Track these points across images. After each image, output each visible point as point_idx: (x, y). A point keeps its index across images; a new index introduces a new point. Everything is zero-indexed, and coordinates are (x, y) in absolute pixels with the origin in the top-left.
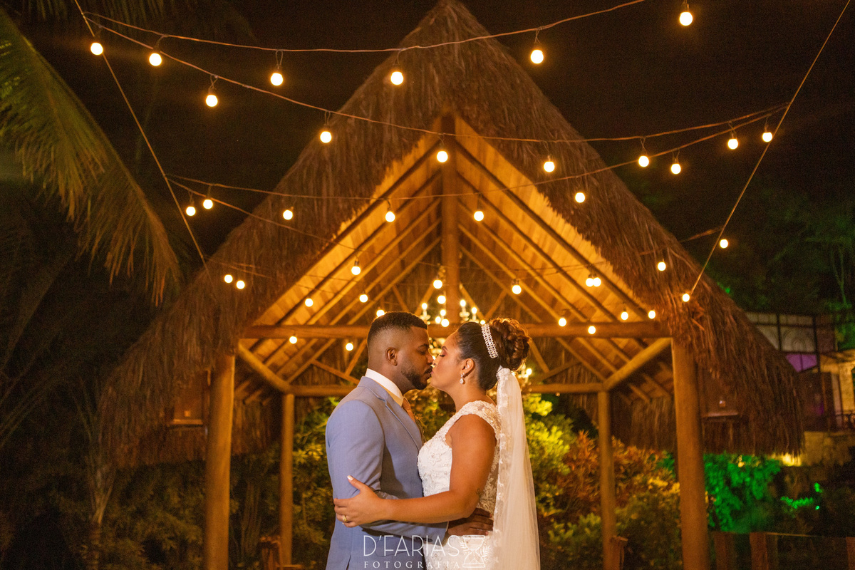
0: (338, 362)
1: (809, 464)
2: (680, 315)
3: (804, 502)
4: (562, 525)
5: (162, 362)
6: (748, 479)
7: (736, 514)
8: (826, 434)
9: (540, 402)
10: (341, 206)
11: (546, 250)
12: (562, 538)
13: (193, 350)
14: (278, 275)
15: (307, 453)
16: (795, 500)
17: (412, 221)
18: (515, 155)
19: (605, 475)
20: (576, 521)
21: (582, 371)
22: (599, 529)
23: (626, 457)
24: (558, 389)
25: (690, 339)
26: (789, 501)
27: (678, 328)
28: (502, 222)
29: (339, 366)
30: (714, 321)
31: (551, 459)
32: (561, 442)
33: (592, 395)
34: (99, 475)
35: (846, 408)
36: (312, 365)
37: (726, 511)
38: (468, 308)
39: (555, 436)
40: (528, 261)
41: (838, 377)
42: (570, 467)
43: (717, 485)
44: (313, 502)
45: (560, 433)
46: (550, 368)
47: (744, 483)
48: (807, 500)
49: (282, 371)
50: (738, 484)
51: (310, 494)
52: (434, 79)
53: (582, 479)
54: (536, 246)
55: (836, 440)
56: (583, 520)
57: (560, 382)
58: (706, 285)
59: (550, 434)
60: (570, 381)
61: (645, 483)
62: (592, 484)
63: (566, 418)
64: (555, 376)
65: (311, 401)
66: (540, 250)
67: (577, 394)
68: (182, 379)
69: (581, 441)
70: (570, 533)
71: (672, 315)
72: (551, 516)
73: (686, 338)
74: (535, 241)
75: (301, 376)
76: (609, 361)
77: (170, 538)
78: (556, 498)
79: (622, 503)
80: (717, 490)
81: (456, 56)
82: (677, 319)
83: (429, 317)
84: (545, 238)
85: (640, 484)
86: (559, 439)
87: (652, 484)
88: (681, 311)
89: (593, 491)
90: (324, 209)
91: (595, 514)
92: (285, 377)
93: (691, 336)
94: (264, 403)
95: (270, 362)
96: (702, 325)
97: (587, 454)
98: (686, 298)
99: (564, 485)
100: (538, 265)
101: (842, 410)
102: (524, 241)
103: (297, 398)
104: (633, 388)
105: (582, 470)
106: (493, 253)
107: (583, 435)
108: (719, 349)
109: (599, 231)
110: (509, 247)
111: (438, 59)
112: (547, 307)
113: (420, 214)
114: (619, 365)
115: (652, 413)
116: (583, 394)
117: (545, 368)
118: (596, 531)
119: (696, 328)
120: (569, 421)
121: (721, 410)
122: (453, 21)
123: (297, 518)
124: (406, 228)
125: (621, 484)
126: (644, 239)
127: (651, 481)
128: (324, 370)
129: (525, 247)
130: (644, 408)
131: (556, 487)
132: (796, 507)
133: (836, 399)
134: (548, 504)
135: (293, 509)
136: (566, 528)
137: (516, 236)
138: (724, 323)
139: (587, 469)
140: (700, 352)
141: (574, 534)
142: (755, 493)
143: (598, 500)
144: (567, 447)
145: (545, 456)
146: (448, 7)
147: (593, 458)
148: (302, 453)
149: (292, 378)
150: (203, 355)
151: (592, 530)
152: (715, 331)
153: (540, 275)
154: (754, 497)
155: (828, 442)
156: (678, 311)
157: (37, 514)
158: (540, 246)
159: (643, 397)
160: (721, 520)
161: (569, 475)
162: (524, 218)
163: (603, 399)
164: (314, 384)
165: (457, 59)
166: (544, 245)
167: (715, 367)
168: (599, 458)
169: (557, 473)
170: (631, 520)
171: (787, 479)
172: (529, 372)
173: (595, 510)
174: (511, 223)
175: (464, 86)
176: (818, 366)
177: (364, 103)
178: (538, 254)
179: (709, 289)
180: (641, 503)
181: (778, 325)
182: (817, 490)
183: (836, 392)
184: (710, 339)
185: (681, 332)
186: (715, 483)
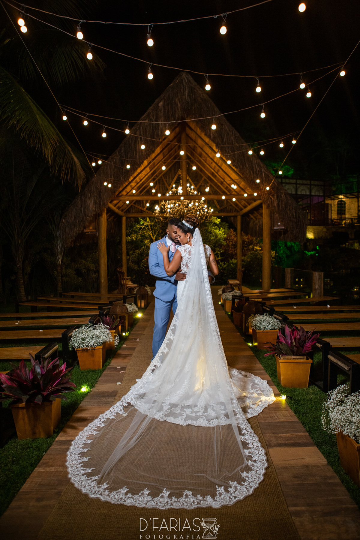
0: (142, 205)
1: (317, 238)
2: (265, 194)
3: (312, 253)
4: (223, 263)
5: (81, 211)
6: (293, 244)
7: (288, 257)
8: (324, 227)
9: (216, 219)
10: (144, 154)
11: (219, 165)
12: (223, 267)
13: (92, 206)
14: (121, 179)
15: (131, 238)
16: (309, 252)
17: (169, 152)
18: (208, 134)
19: (239, 245)
20: (228, 261)
21: (232, 208)
22: (236, 264)
23: (247, 238)
24: (223, 215)
25: (268, 202)
26: (307, 252)
27: (265, 198)
28: (203, 153)
29: (142, 206)
30: (277, 196)
31: (220, 239)
32: (223, 233)
33: (235, 217)
34: (59, 248)
35: (333, 217)
36: (132, 206)
37: (284, 256)
38: (190, 187)
39: (222, 231)
40: (213, 167)
41: (331, 205)
42: (227, 242)
43: (282, 246)
44: (133, 255)
45: (223, 230)
46: (220, 207)
47: (292, 246)
48: (313, 252)
49: (121, 209)
50: (290, 245)
51: (132, 252)
52: (178, 105)
53: (231, 246)
54: (216, 163)
55: (328, 229)
56: (231, 261)
57: (224, 212)
58: (275, 183)
59: (220, 230)
60: (228, 212)
61: (253, 249)
62: (234, 248)
63: (226, 223)
64: (222, 210)
65: (132, 219)
66: (217, 164)
67: (230, 217)
68: (89, 216)
69: (231, 232)
70: (226, 266)
71: (263, 194)
72: (220, 260)
73: (267, 202)
74: (216, 161)
75: (128, 209)
76: (241, 205)
77: (84, 268)
78: (221, 253)
79: (244, 255)
80: (282, 248)
81: (186, 96)
82: (265, 195)
83: (175, 190)
84: (219, 161)
85: (251, 249)
86: (223, 232)
87: (256, 249)
88: (266, 192)
89: (235, 251)
90: (138, 155)
91: (235, 259)
92: (122, 211)
93: (269, 201)
94: (115, 220)
95: (117, 206)
96: (273, 198)
97: (233, 237)
98: (268, 188)
99: (224, 248)
100: (216, 170)
101: (331, 218)
102: (211, 161)
103: (127, 218)
104: (250, 215)
105: (231, 243)
106: (200, 164)
107: (232, 230)
108: (278, 205)
109: (238, 163)
110: (206, 162)
111: (179, 97)
112: (219, 184)
113: (172, 149)
114: (245, 207)
115: (256, 224)
116: (232, 216)
117: (218, 207)
118: (235, 265)
119: (271, 198)
120: (227, 224)
121: (279, 226)
122: (185, 81)
123: (128, 260)
124: (167, 155)
125: (245, 248)
126: (254, 166)
127: (255, 248)
128: (136, 208)
129: (212, 163)
130: (254, 222)
131: (221, 249)
132: (309, 254)
133: (330, 213)
134: (218, 255)
135: (127, 258)
136: (224, 264)
137: (208, 159)
138: (281, 197)
139: (233, 243)
140: (272, 207)
141: (227, 266)
142: (295, 249)
143: (236, 254)
144: (226, 235)
145: (218, 238)
146: (183, 75)
147: (235, 239)
148: (129, 238)
149: (125, 211)
150: (96, 208)
151: (233, 265)
152: (277, 200)
153: (217, 173)
154: (295, 251)
155: (325, 230)
156: (265, 192)
157: (38, 261)
158: (217, 163)
159: (254, 218)
160: (283, 259)
161: (226, 245)
162: (211, 153)
163: (239, 218)
164: (133, 213)
165: (187, 97)
166: (219, 163)
167: (277, 212)
168: (237, 239)
169: (222, 244)
170: (248, 261)
171: (308, 244)
172: (212, 210)
173: (235, 257)
174: (206, 154)
175: (189, 108)
176: (324, 201)
177: (151, 114)
178: (216, 166)
179: (276, 184)
180: (251, 255)
181: (310, 185)
182: (318, 248)
183: (330, 211)
184: (276, 202)
185: (266, 200)
186: (281, 245)
